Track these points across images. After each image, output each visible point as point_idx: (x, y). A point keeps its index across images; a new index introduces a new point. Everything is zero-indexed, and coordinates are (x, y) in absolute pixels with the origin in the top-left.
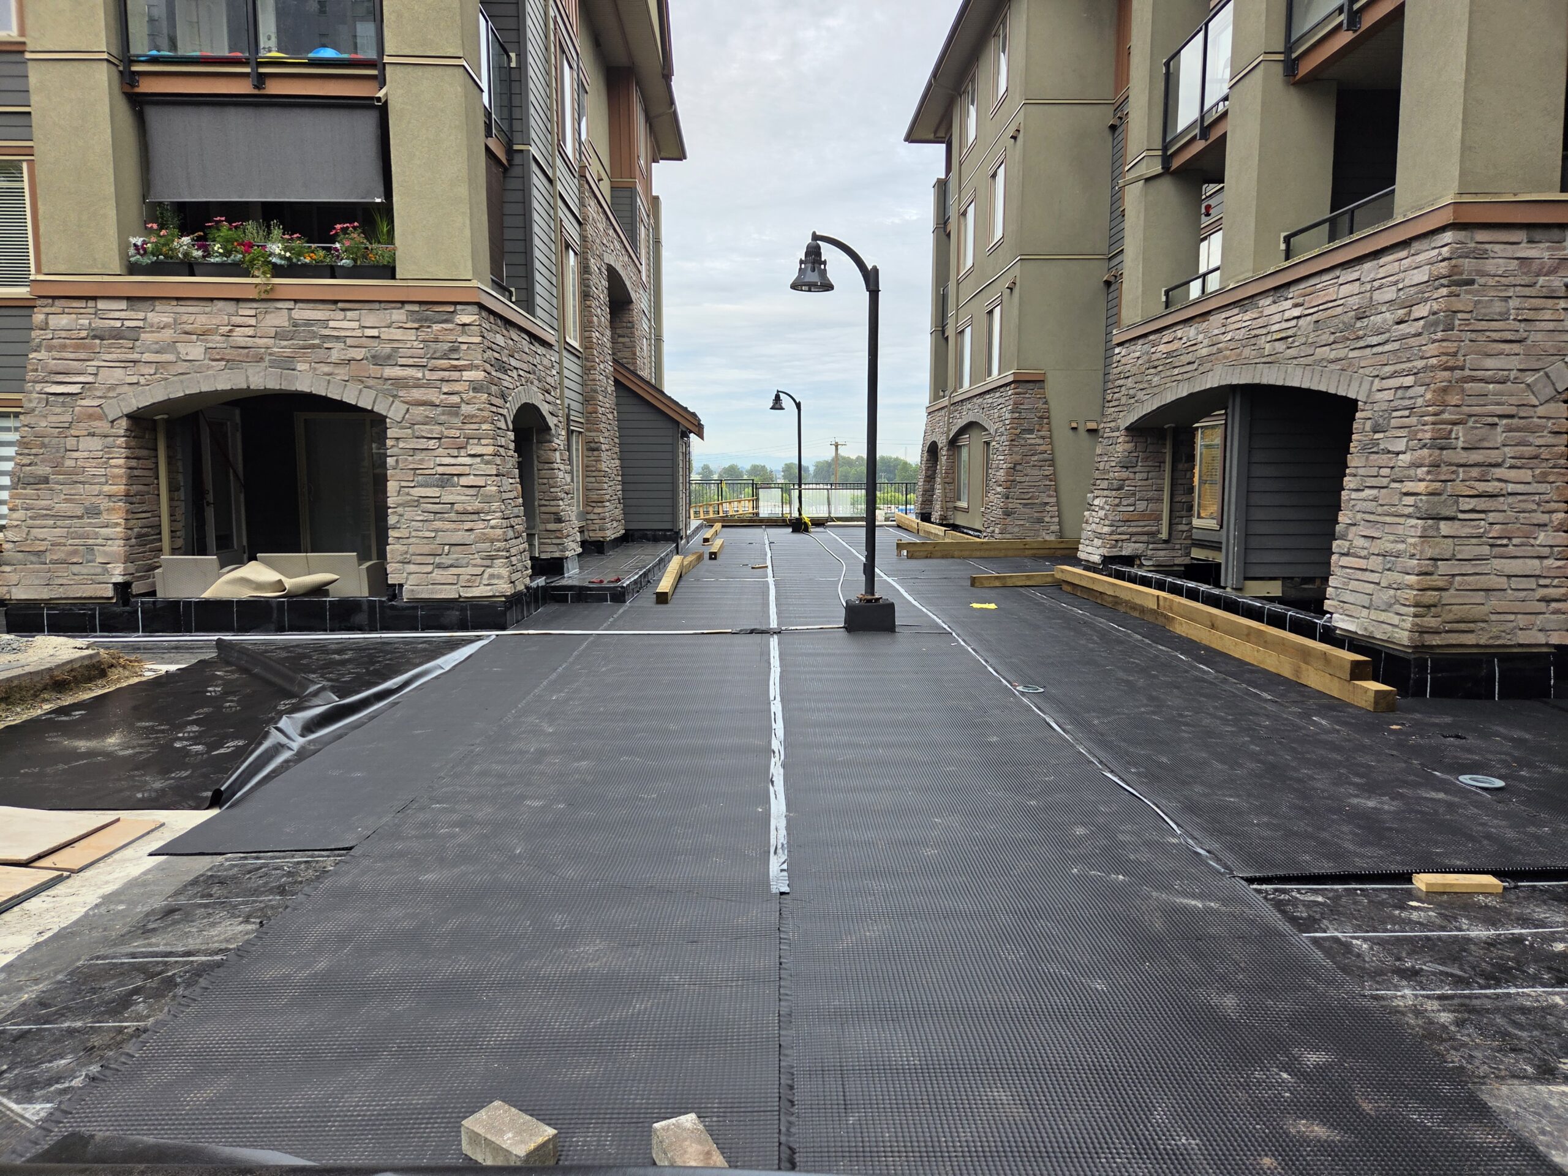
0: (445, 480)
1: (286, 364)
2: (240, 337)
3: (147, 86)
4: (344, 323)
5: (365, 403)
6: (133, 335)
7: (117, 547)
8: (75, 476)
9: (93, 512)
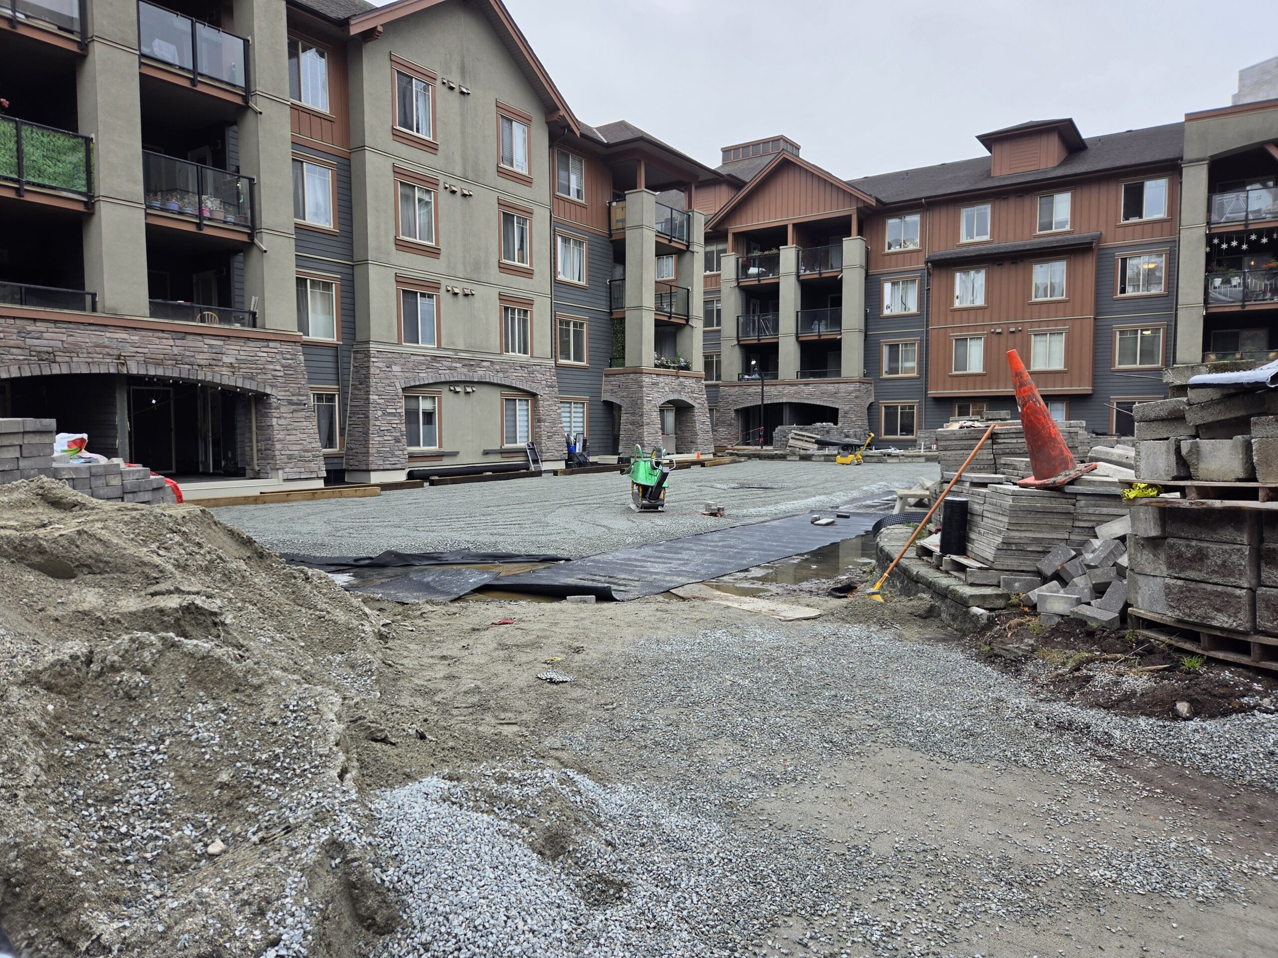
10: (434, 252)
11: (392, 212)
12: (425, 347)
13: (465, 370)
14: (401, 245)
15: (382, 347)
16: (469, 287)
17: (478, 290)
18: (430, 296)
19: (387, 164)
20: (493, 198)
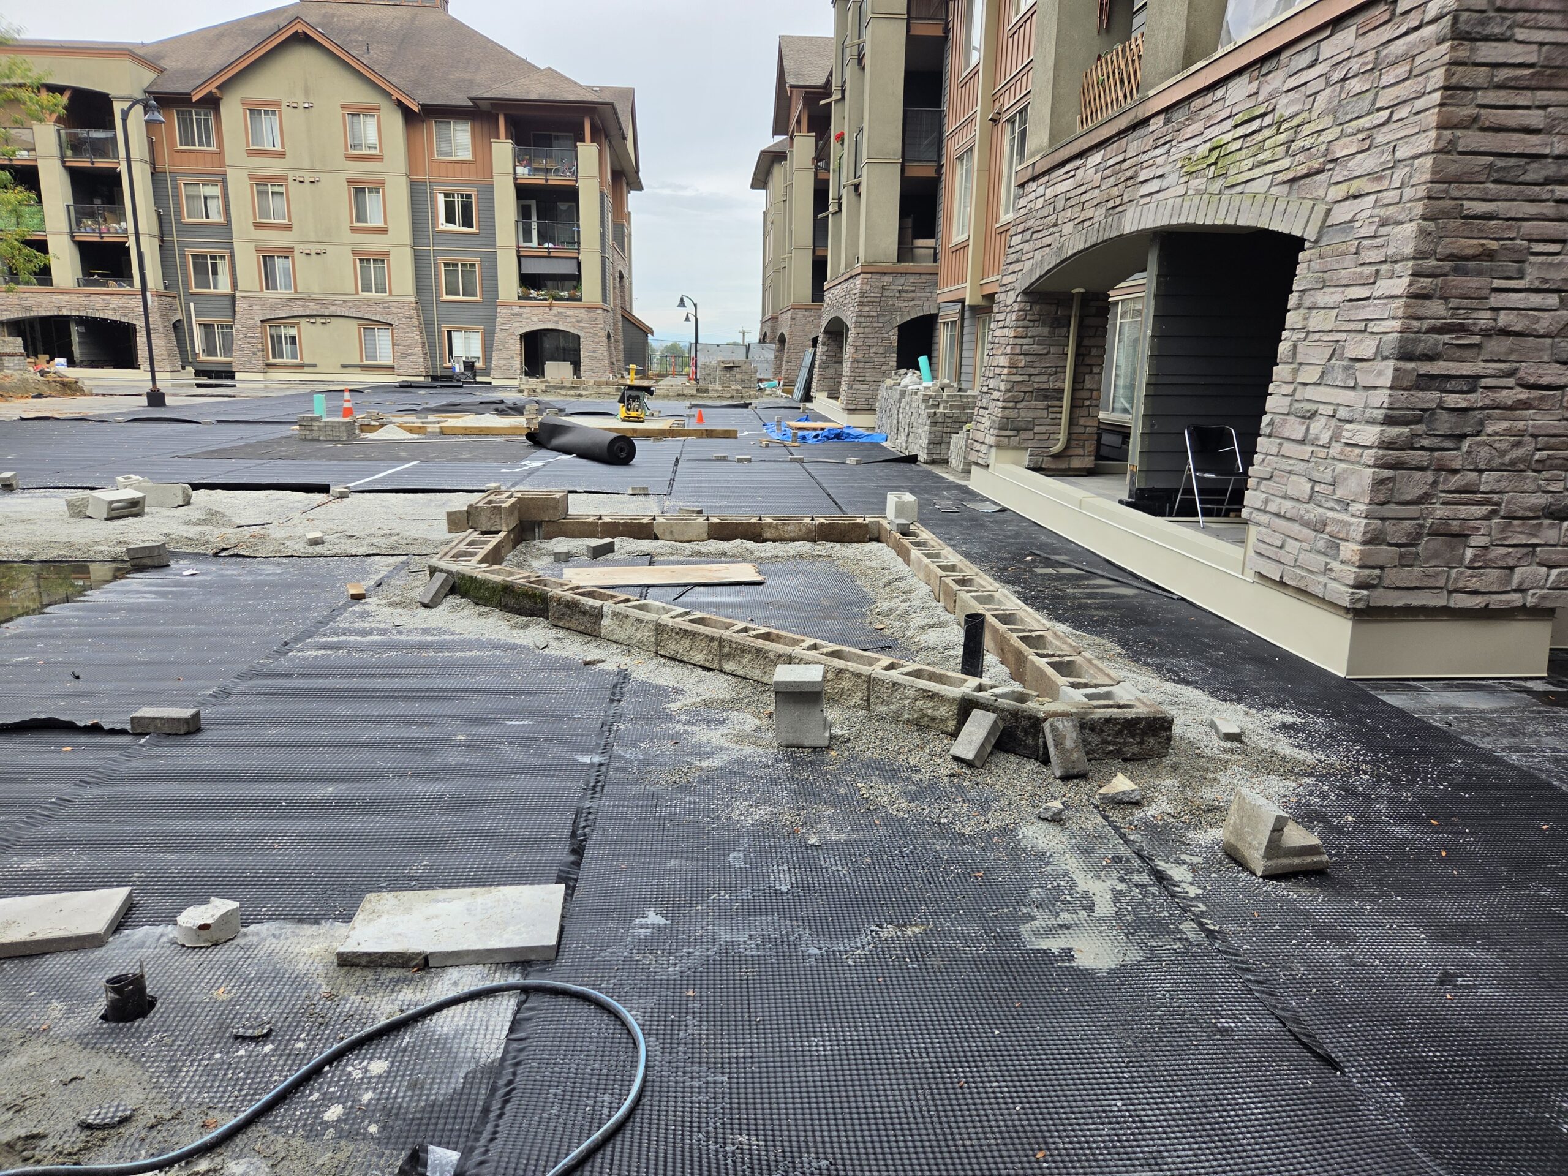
0: (594, 352)
1: (556, 322)
2: (545, 316)
3: (522, 253)
4: (570, 312)
5: (575, 332)
6: (521, 315)
7: (519, 366)
8: (508, 349)
9: (513, 357)
10: (288, 227)
11: (250, 205)
12: (282, 292)
13: (318, 307)
14: (258, 226)
15: (245, 294)
16: (321, 248)
17: (330, 249)
18: (287, 258)
19: (244, 175)
20: (343, 177)
